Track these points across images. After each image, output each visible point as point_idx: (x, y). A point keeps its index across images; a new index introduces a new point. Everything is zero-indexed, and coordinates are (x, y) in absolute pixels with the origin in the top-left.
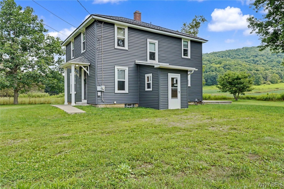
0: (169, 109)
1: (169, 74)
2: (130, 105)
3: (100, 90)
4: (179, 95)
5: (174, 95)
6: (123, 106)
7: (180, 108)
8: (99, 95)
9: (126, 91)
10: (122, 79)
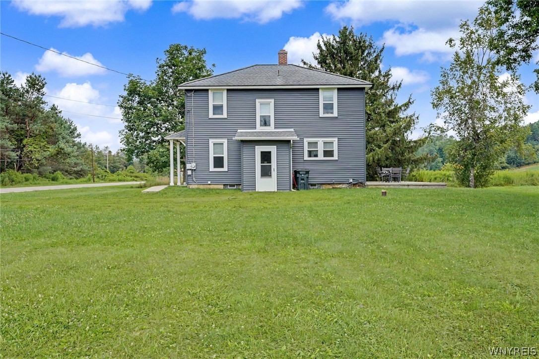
0: (257, 191)
1: (256, 147)
2: (233, 186)
3: (190, 168)
4: (274, 173)
5: (266, 172)
6: (222, 187)
7: (276, 191)
8: (188, 174)
9: (225, 169)
10: (220, 154)
